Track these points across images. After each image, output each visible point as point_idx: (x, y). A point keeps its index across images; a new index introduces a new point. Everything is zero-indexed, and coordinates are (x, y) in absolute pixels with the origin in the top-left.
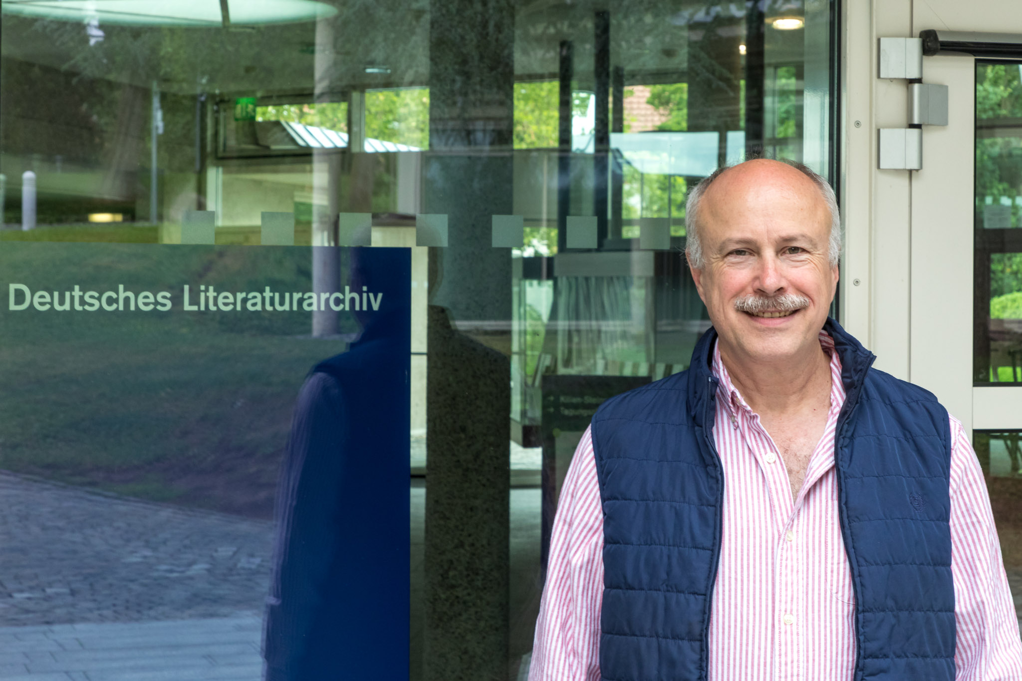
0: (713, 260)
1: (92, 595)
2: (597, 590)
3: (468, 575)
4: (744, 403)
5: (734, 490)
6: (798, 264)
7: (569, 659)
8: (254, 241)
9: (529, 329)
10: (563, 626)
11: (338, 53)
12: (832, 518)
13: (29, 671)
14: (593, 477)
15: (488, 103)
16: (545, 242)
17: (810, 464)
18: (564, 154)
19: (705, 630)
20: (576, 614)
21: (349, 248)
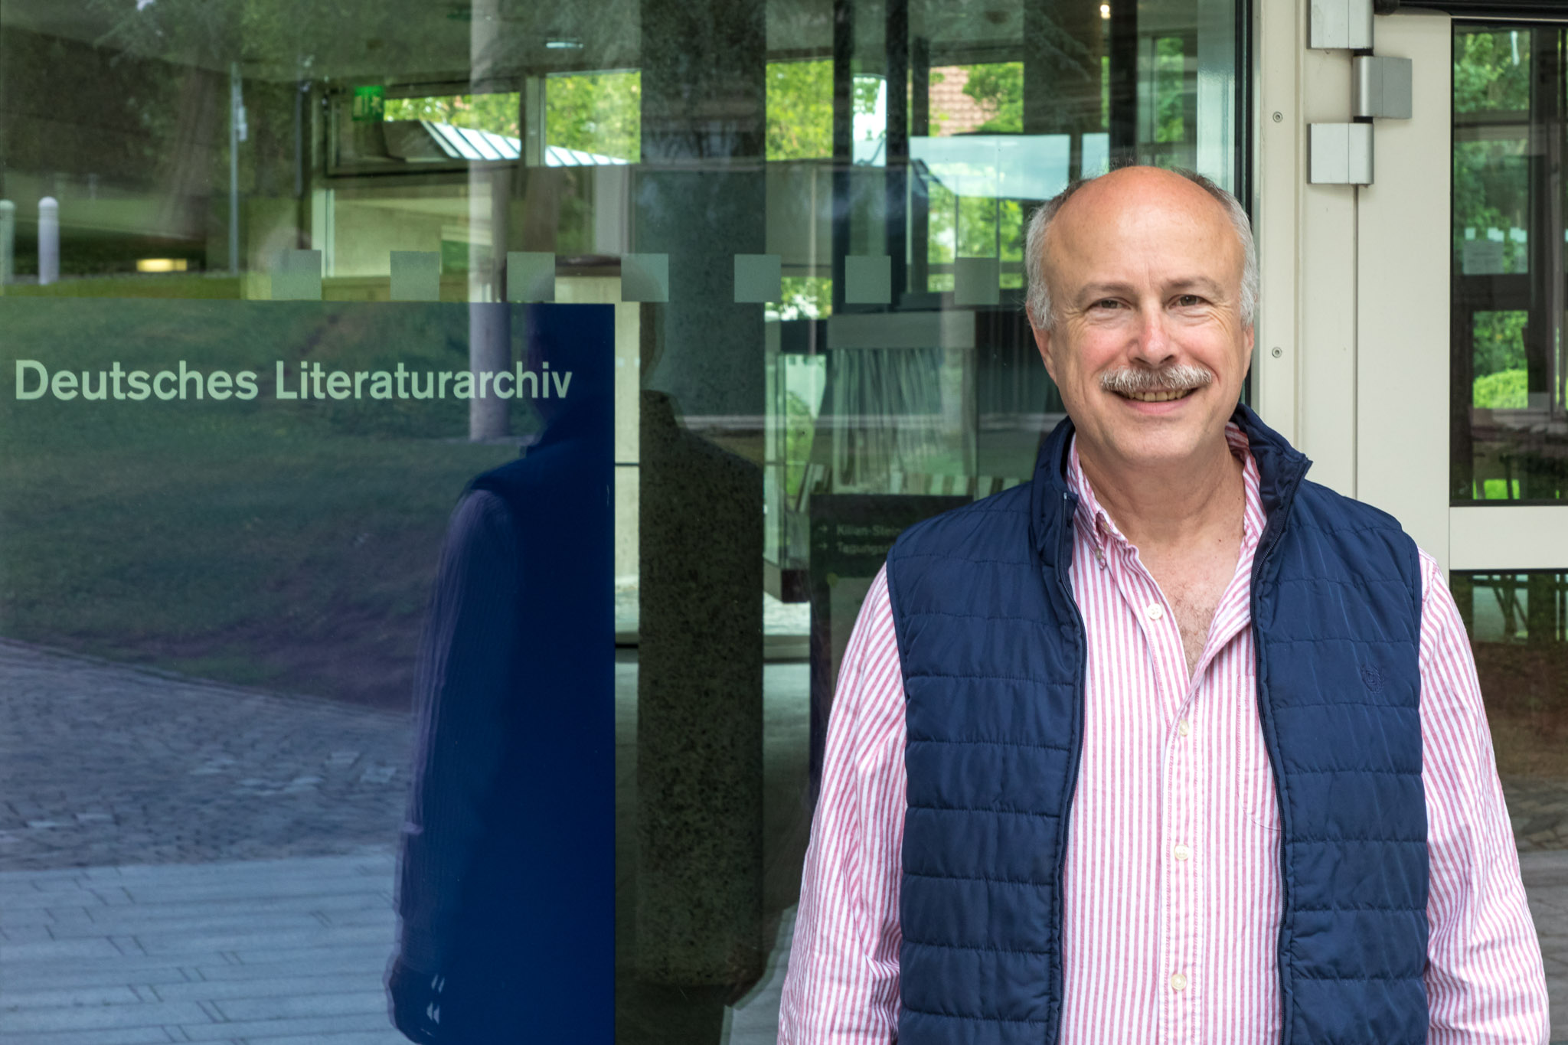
0: (1067, 316)
1: (147, 823)
2: (896, 810)
3: (702, 791)
4: (1115, 530)
5: (1101, 659)
6: (1195, 320)
7: (854, 912)
8: (381, 297)
9: (790, 428)
10: (845, 863)
11: (505, 19)
12: (1247, 701)
13: (52, 936)
14: (890, 642)
15: (729, 94)
16: (814, 299)
17: (1213, 621)
18: (842, 169)
19: (1058, 869)
20: (865, 845)
21: (524, 305)
